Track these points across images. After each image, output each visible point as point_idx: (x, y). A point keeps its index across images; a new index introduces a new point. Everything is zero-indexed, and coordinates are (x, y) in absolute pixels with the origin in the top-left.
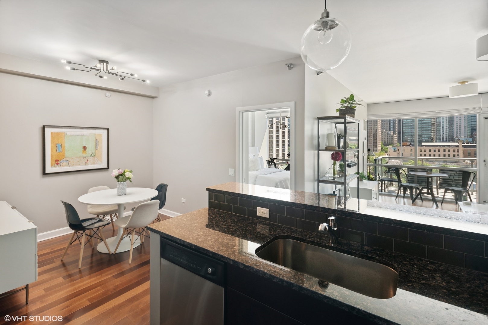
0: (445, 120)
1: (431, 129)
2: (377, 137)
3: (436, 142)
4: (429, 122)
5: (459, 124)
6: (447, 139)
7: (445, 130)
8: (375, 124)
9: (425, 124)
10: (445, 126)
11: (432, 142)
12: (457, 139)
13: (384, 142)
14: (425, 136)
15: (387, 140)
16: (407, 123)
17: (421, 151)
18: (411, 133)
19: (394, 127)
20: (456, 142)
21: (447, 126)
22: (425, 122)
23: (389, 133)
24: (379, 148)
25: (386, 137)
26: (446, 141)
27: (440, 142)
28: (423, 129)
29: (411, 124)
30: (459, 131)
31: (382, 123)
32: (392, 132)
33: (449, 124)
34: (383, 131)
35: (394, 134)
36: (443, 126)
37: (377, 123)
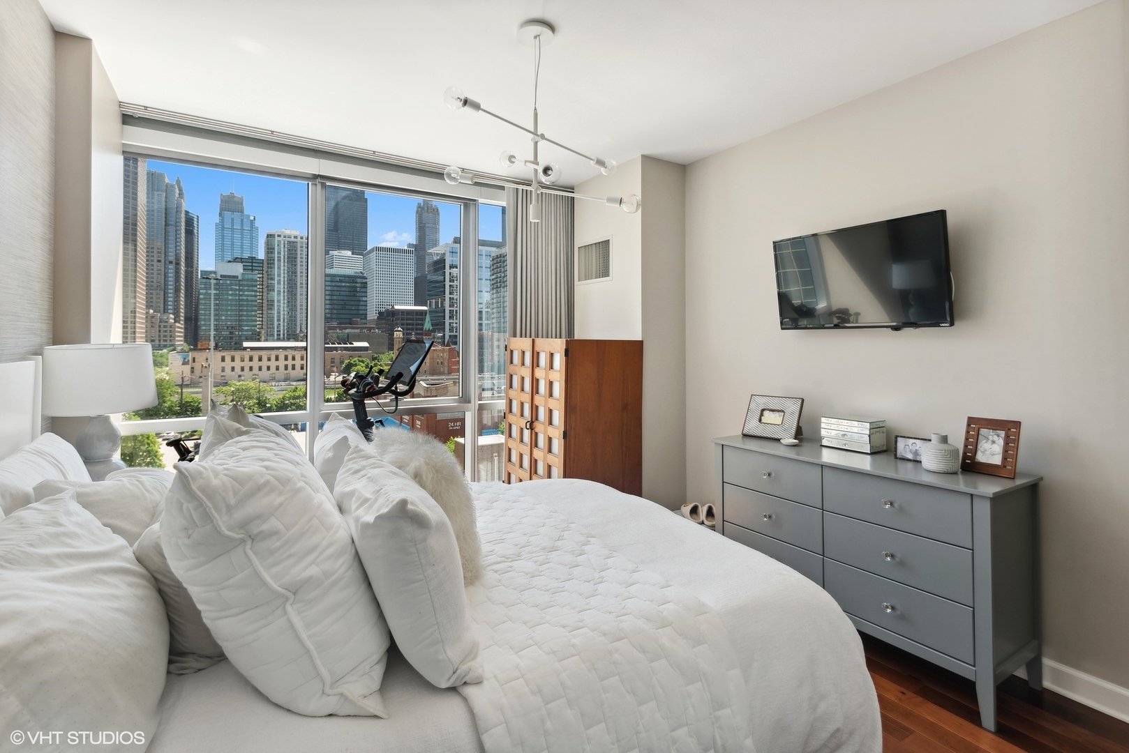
0: (282, 298)
1: (256, 313)
2: (134, 328)
3: (266, 340)
4: (254, 298)
6: (285, 335)
7: (282, 317)
9: (245, 303)
10: (282, 309)
11: (259, 340)
12: (302, 335)
13: (150, 341)
14: (246, 328)
15: (160, 337)
16: (207, 296)
17: (243, 361)
18: (217, 320)
19: (175, 305)
20: (303, 341)
21: (286, 309)
22: (245, 298)
23: (165, 318)
25: (157, 328)
26: (284, 338)
27: (274, 341)
28: (240, 313)
29: (217, 300)
30: (304, 320)
31: (148, 293)
32: (172, 316)
33: (288, 306)
34: (149, 313)
35: (175, 322)
36: (279, 309)
37: (134, 292)
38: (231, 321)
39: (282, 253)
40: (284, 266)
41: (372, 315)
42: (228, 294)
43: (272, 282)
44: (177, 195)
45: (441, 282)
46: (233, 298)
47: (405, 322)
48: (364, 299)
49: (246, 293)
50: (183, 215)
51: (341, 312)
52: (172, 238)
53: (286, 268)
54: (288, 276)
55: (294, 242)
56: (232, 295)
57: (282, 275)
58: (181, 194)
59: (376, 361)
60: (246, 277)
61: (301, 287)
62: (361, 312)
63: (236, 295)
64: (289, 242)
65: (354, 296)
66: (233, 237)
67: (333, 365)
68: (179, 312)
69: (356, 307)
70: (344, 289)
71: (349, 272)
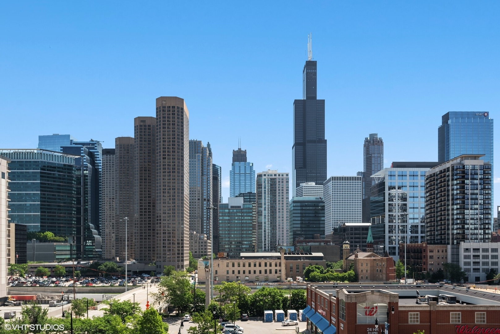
0: (267, 220)
1: (252, 232)
2: (183, 244)
3: (258, 252)
4: (250, 221)
5: (281, 227)
6: (269, 247)
7: (267, 234)
8: (181, 222)
9: (245, 225)
10: (267, 228)
11: (253, 251)
12: (279, 247)
13: (194, 252)
14: (246, 243)
15: (199, 249)
16: (224, 221)
17: (240, 267)
18: (229, 238)
19: (207, 228)
20: (279, 252)
21: (269, 228)
22: (245, 221)
23: (202, 237)
24: (186, 263)
25: (197, 244)
26: (268, 250)
27: (262, 252)
28: (242, 232)
29: (229, 223)
30: (281, 236)
31: (192, 221)
32: (205, 235)
33: (271, 226)
34: (193, 234)
35: (208, 239)
36: (265, 229)
37: (183, 220)
38: (237, 238)
39: (267, 188)
40: (268, 197)
41: (329, 231)
42: (235, 219)
43: (261, 209)
44: (208, 154)
45: (382, 202)
46: (238, 221)
47: (353, 236)
48: (322, 219)
49: (246, 218)
50: (211, 168)
51: (307, 229)
52: (205, 181)
53: (269, 198)
54: (271, 204)
55: (274, 179)
56: (237, 220)
57: (267, 204)
58: (210, 154)
59: (329, 269)
60: (246, 206)
61: (279, 212)
62: (321, 229)
63: (239, 220)
64: (271, 179)
65: (315, 216)
66: (240, 179)
67: (298, 270)
68: (210, 233)
69: (318, 226)
70: (309, 212)
71: (312, 198)
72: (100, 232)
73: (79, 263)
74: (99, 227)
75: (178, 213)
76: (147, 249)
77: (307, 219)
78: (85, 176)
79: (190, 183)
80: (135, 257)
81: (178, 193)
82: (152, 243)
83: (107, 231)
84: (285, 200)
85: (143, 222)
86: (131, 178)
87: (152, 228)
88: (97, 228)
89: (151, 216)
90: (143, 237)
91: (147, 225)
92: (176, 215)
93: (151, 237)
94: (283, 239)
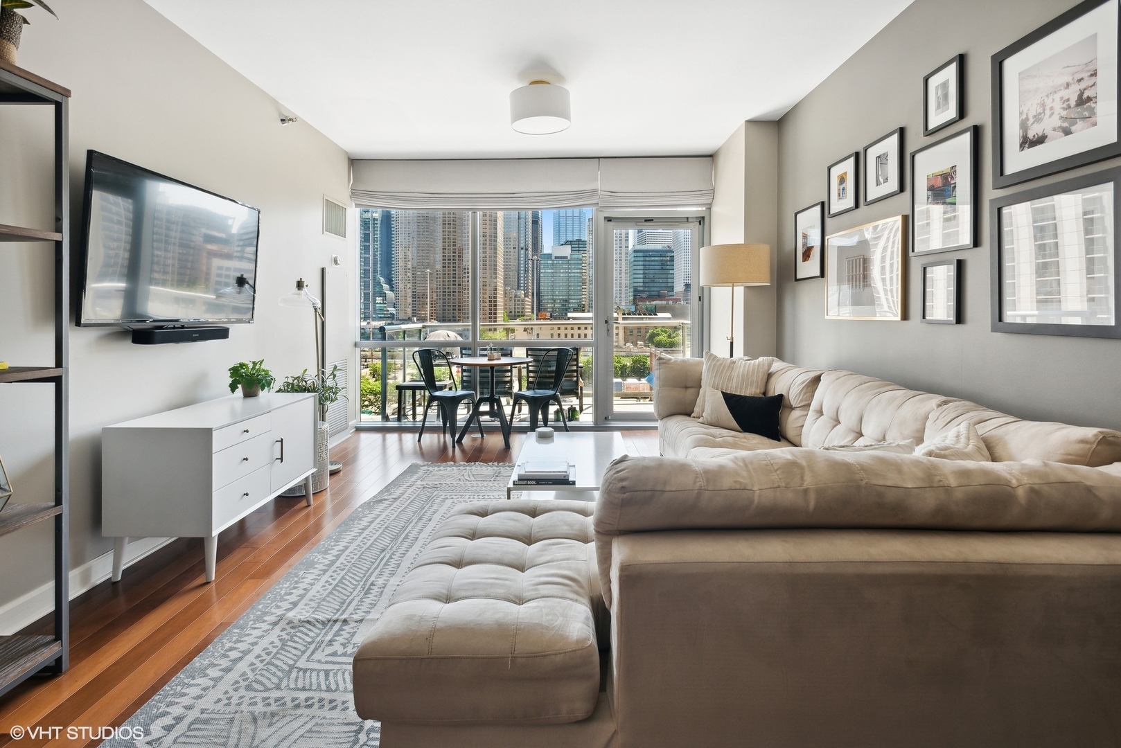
1: (581, 288)
2: (495, 301)
3: (588, 312)
4: (579, 275)
8: (493, 276)
9: (573, 280)
11: (583, 311)
12: (616, 306)
13: (508, 312)
15: (515, 309)
16: (546, 275)
17: (567, 329)
18: (552, 295)
22: (573, 275)
23: (518, 294)
25: (512, 303)
28: (569, 288)
29: (553, 277)
30: (618, 293)
31: (506, 275)
32: (523, 292)
34: (506, 290)
35: (525, 297)
37: (496, 273)
38: (562, 295)
41: (679, 287)
42: (560, 273)
46: (564, 275)
48: (671, 272)
49: (573, 271)
51: (652, 285)
52: (522, 225)
56: (563, 273)
60: (574, 257)
62: (670, 285)
63: (566, 273)
65: (662, 269)
66: (566, 223)
67: (639, 334)
68: (528, 289)
69: (665, 280)
70: (653, 263)
71: (658, 247)
72: (393, 287)
73: (368, 323)
74: (393, 281)
75: (490, 265)
76: (452, 308)
77: (652, 272)
78: (375, 220)
79: (504, 228)
80: (437, 317)
81: (490, 240)
82: (457, 301)
83: (401, 286)
84: (623, 249)
85: (447, 276)
86: (431, 222)
87: (457, 283)
88: (390, 282)
89: (457, 269)
90: (447, 294)
91: (452, 279)
92: (488, 267)
93: (457, 294)
94: (620, 297)
